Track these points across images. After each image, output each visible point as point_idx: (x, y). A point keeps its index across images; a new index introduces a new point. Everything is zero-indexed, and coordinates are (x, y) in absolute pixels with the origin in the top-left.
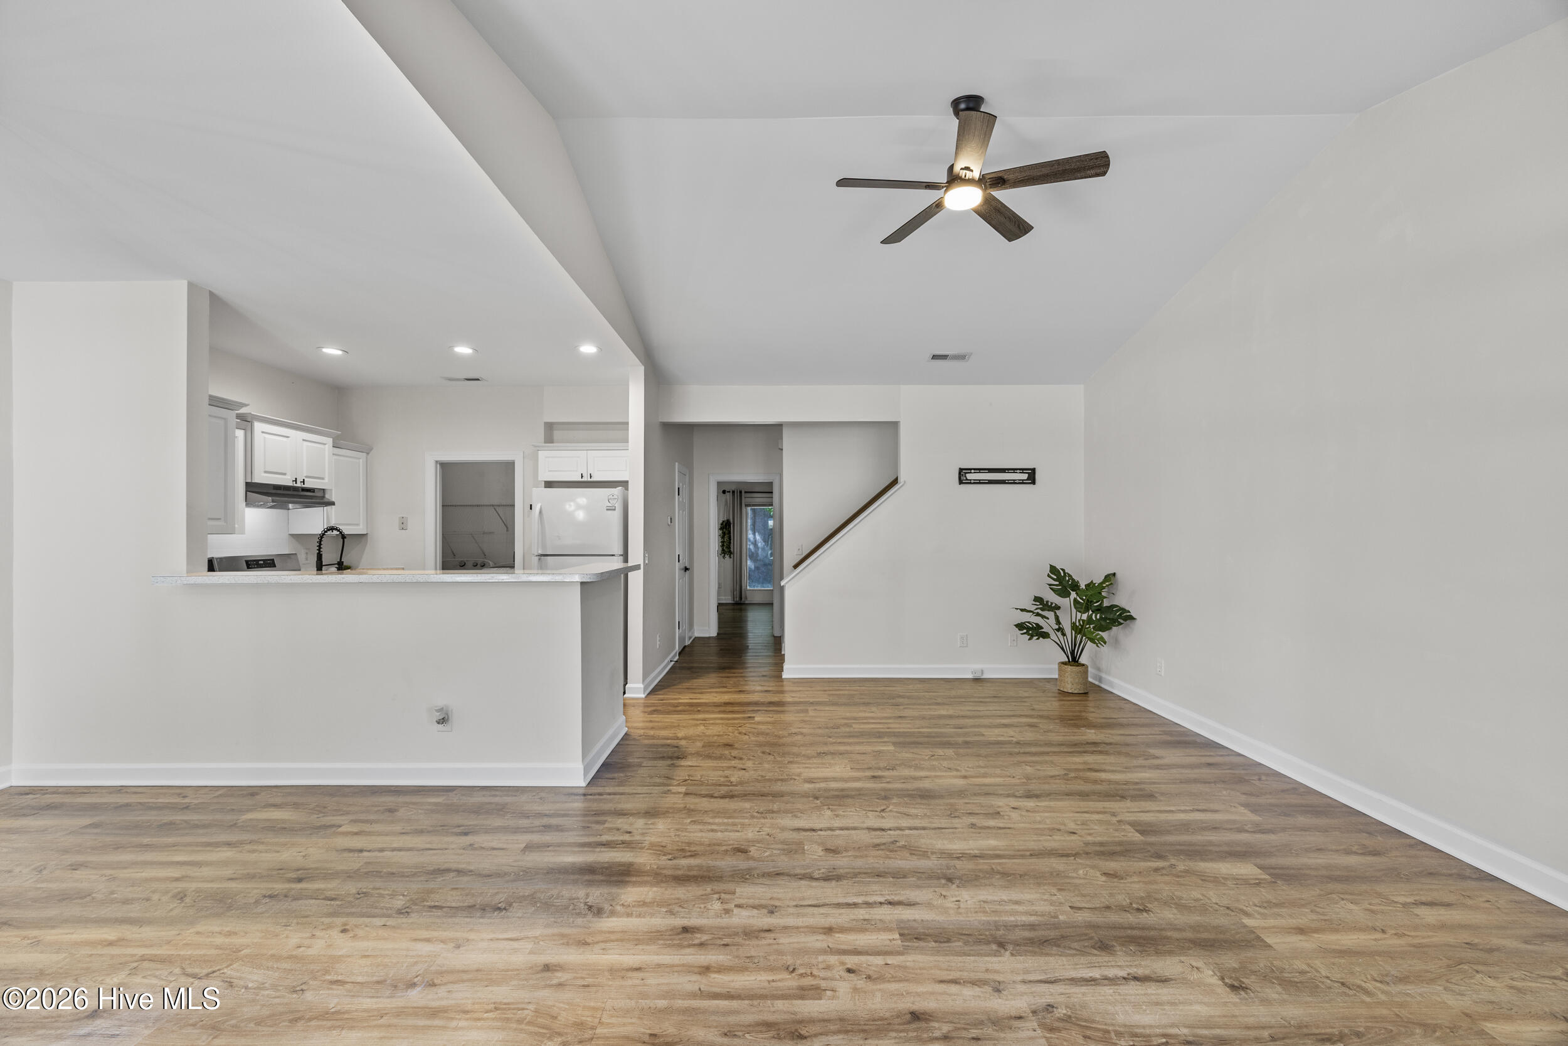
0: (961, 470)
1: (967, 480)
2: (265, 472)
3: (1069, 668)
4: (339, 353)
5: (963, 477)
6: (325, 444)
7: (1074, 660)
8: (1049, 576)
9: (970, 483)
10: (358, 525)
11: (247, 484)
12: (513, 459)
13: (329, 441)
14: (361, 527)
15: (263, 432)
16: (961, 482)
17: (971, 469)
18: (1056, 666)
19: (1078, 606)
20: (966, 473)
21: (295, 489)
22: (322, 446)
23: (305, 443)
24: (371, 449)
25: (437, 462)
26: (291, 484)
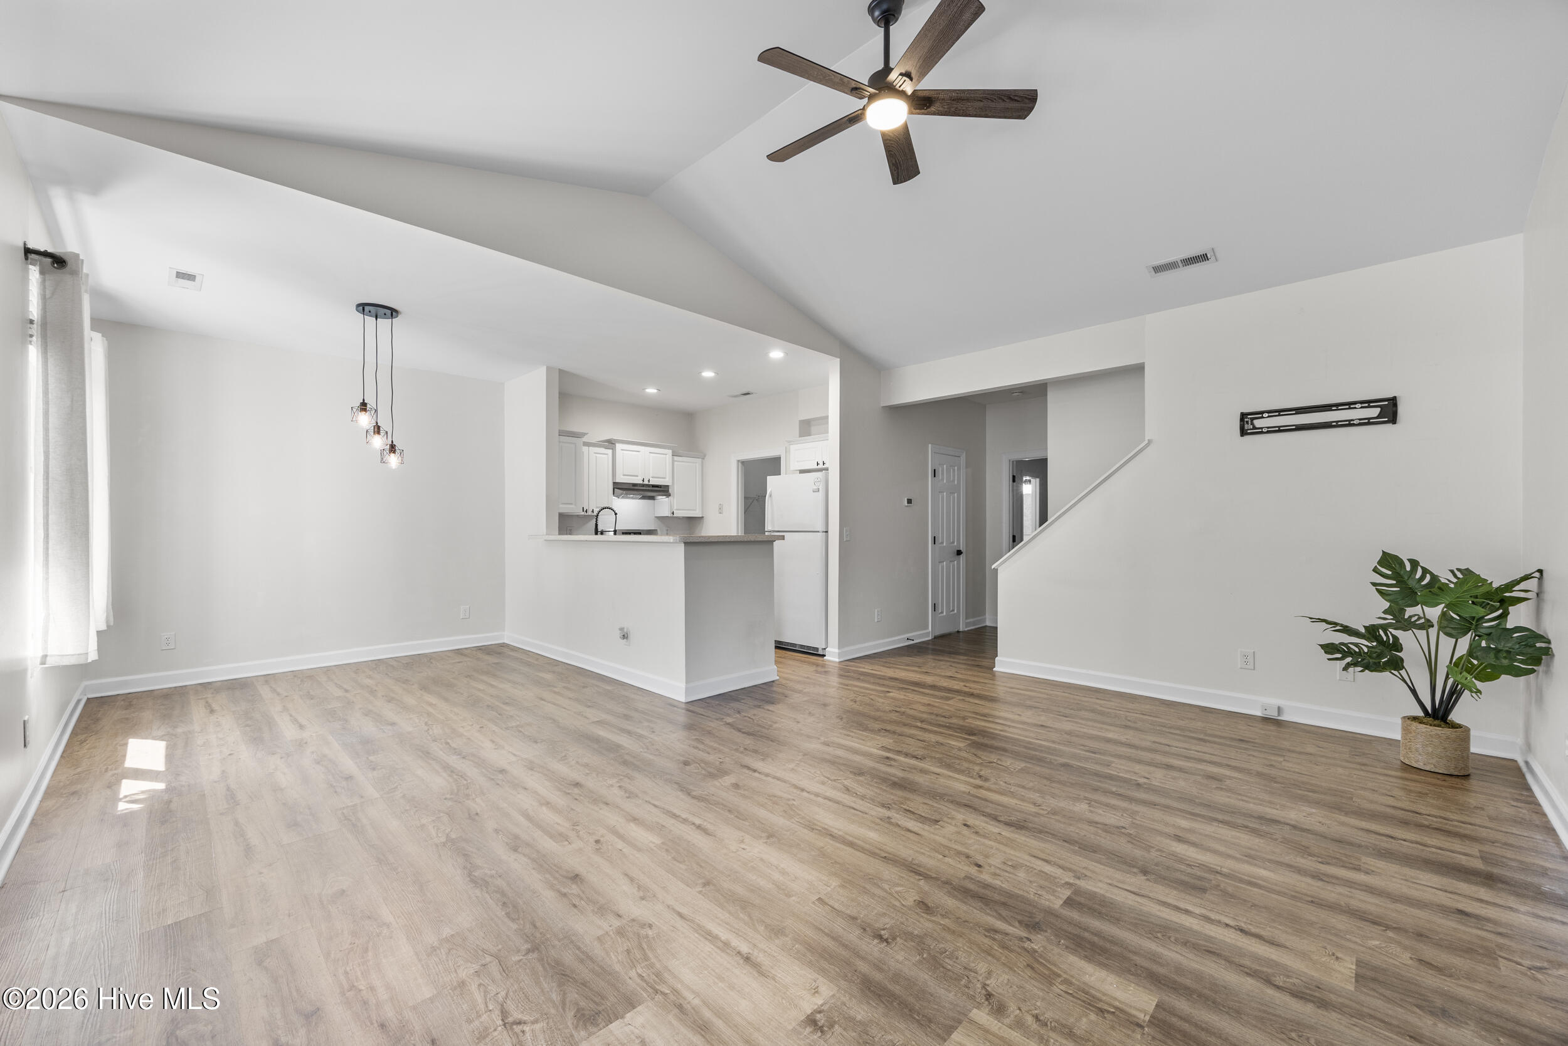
0: (1243, 416)
1: (1254, 428)
2: (624, 475)
3: (1424, 729)
4: (655, 391)
5: (1247, 424)
6: (666, 454)
7: (1439, 714)
8: (1375, 570)
9: (1262, 433)
10: (695, 510)
11: (614, 483)
12: (779, 454)
13: (670, 452)
14: (697, 511)
15: (622, 450)
16: (1243, 432)
17: (1262, 413)
18: (1400, 721)
19: (1445, 623)
20: (1252, 419)
21: (643, 485)
22: (665, 456)
23: (651, 454)
24: (705, 456)
25: (738, 461)
26: (641, 482)
